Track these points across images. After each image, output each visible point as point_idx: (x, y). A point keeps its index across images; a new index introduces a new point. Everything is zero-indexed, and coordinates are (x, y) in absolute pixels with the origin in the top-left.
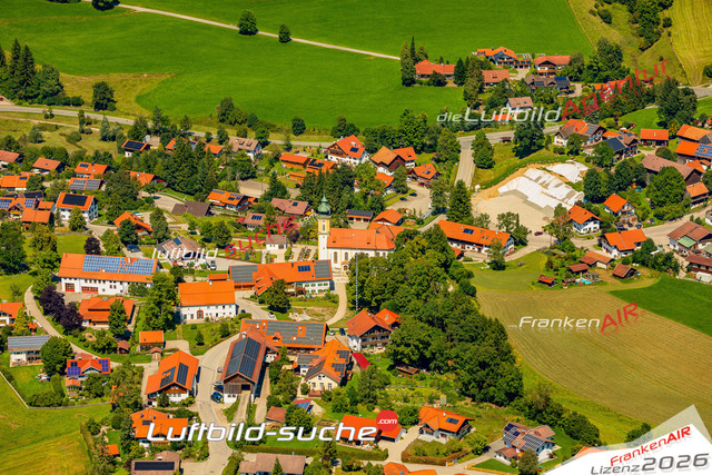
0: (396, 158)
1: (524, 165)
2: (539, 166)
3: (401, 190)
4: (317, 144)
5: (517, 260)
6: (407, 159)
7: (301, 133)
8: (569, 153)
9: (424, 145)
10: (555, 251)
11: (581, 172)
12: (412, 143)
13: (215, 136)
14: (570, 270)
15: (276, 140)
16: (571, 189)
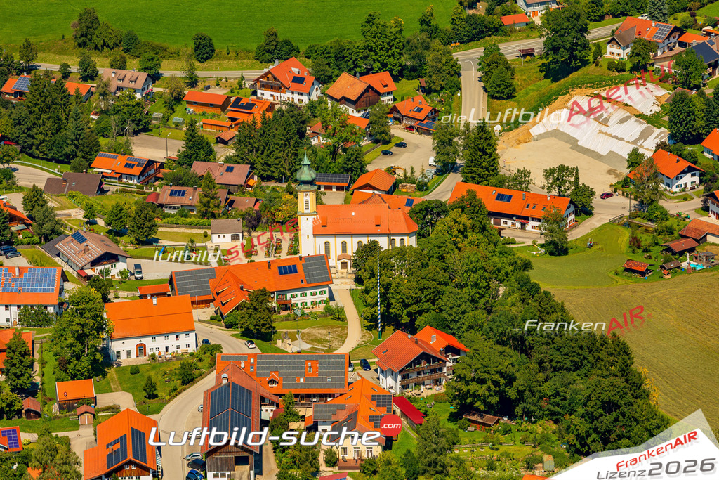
0: (366, 90)
1: (565, 91)
2: (589, 91)
3: (381, 139)
4: (238, 74)
5: (584, 239)
6: (382, 90)
7: (209, 57)
8: (632, 70)
9: (403, 67)
10: (638, 221)
11: (658, 98)
12: (385, 65)
13: (75, 69)
14: (669, 249)
15: (172, 70)
16: (645, 125)
